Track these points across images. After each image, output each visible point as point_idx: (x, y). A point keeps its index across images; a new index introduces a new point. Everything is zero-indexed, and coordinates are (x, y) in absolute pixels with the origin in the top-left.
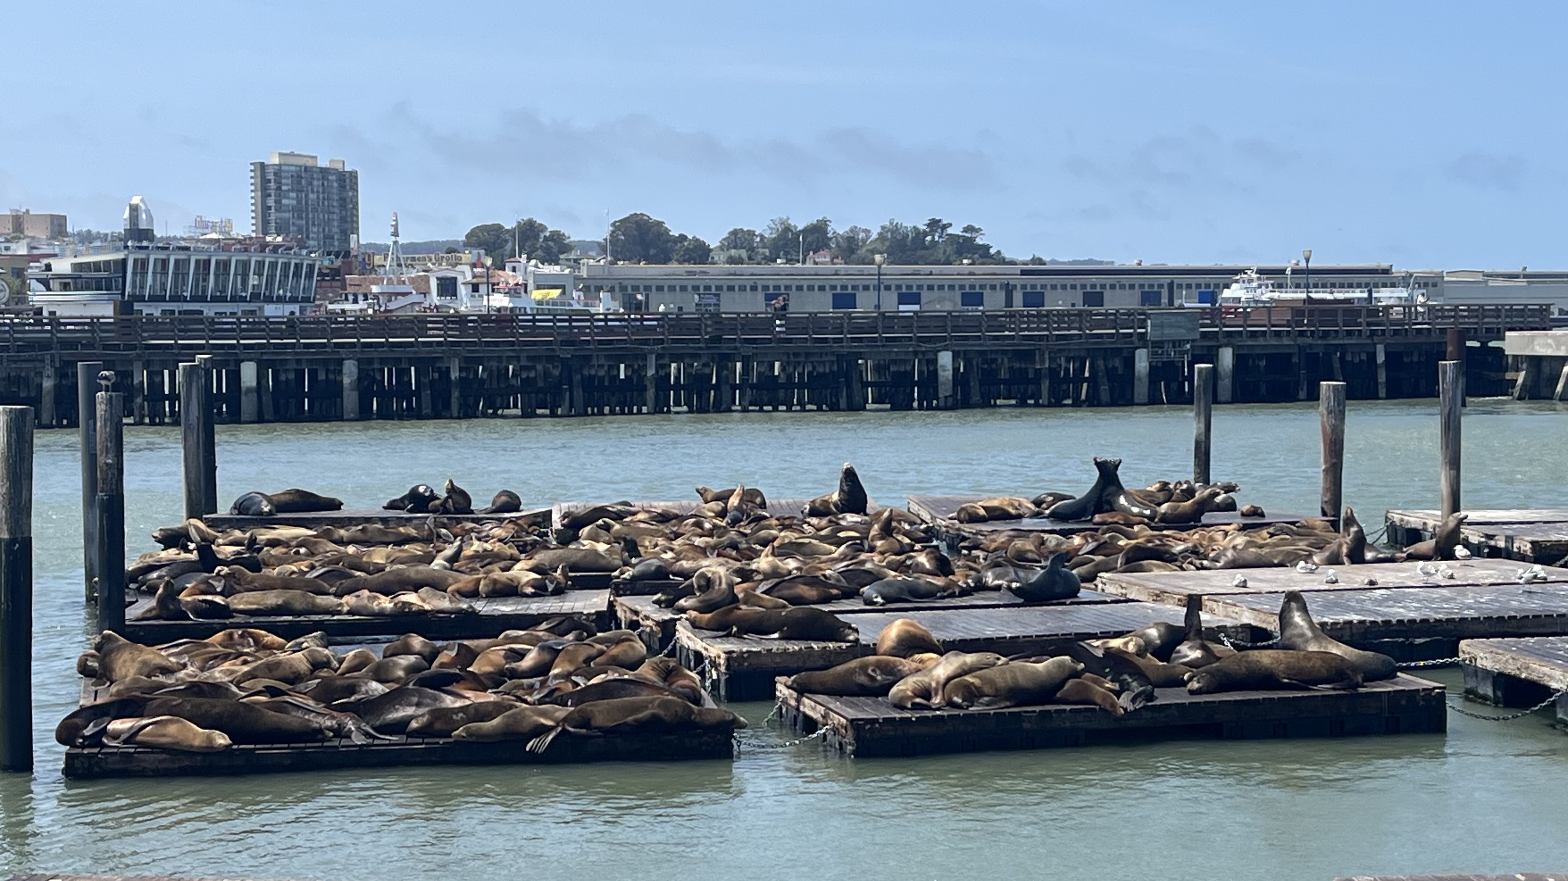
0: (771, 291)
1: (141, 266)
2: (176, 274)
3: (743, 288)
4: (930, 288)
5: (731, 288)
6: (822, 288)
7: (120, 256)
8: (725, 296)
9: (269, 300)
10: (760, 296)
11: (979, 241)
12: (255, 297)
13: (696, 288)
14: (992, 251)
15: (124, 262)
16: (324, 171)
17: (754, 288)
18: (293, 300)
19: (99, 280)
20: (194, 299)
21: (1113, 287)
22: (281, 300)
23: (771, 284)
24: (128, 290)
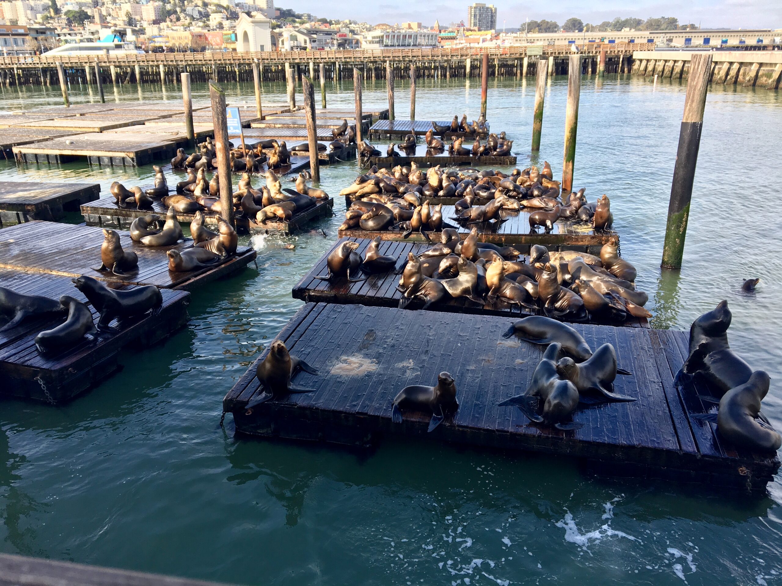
0: (570, 40)
1: (388, 37)
2: (397, 39)
3: (562, 39)
4: (619, 38)
5: (558, 39)
7: (382, 34)
10: (567, 42)
13: (548, 40)
16: (487, 8)
17: (565, 39)
18: (431, 45)
19: (378, 41)
21: (676, 37)
22: (427, 45)
23: (570, 38)
24: (384, 43)
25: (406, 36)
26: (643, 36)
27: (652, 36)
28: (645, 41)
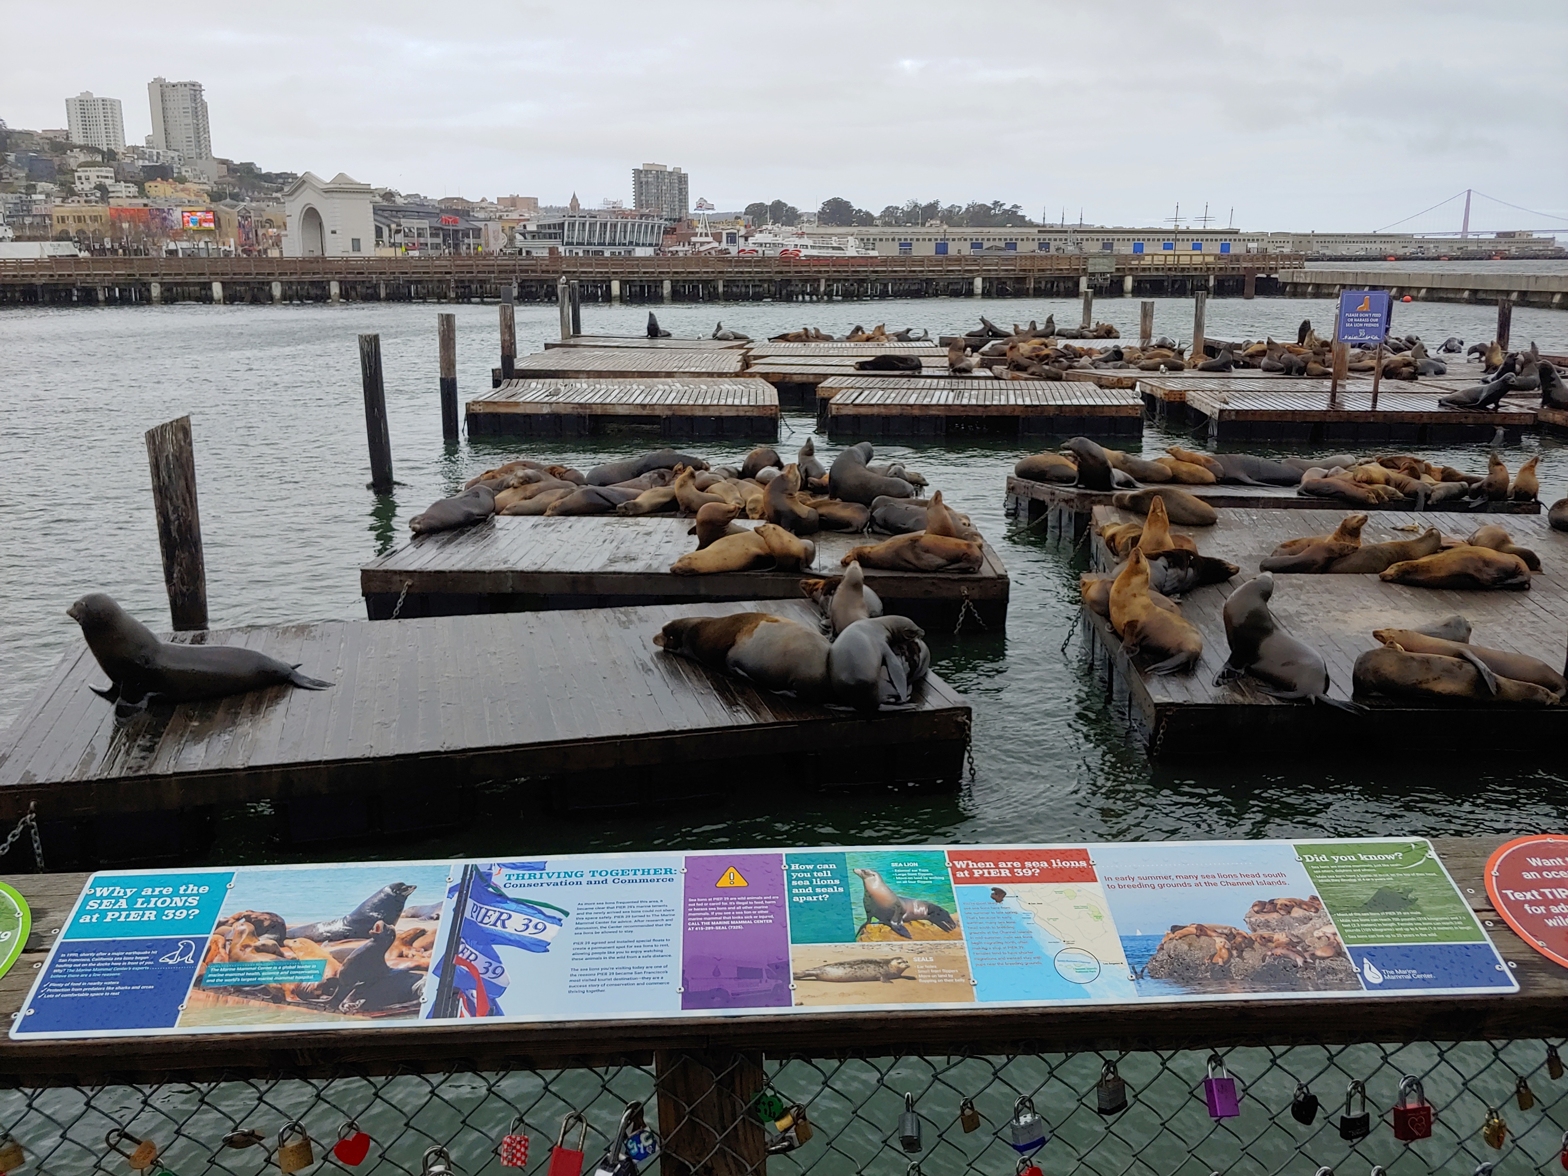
0: (903, 242)
1: (572, 225)
2: (590, 231)
3: (887, 240)
4: (988, 240)
5: (881, 240)
6: (930, 240)
7: (560, 220)
9: (637, 245)
10: (897, 243)
11: (1019, 213)
12: (631, 243)
14: (1027, 219)
15: (563, 224)
17: (893, 240)
18: (650, 245)
19: (550, 234)
20: (599, 244)
21: (1089, 239)
22: (644, 245)
23: (903, 237)
24: (566, 239)
25: (606, 225)
26: (1031, 237)
27: (1047, 236)
28: (1035, 246)
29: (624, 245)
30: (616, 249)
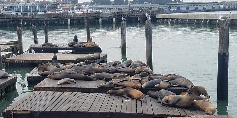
0: (119, 9)
1: (17, 7)
2: (23, 8)
5: (113, 8)
6: (127, 8)
8: (112, 9)
9: (38, 11)
13: (107, 9)
15: (14, 6)
17: (116, 8)
18: (43, 11)
19: (10, 9)
20: (26, 12)
21: (172, 7)
22: (41, 11)
24: (15, 10)
25: (28, 6)
29: (34, 12)
30: (31, 13)
